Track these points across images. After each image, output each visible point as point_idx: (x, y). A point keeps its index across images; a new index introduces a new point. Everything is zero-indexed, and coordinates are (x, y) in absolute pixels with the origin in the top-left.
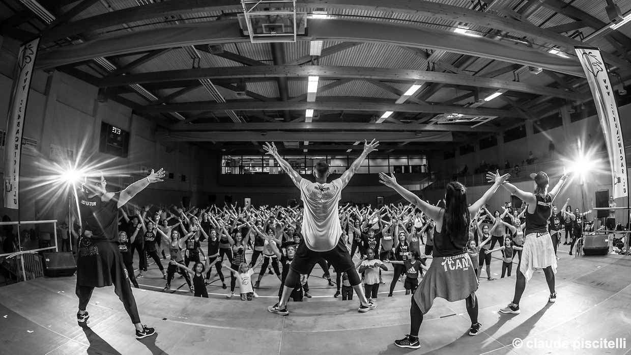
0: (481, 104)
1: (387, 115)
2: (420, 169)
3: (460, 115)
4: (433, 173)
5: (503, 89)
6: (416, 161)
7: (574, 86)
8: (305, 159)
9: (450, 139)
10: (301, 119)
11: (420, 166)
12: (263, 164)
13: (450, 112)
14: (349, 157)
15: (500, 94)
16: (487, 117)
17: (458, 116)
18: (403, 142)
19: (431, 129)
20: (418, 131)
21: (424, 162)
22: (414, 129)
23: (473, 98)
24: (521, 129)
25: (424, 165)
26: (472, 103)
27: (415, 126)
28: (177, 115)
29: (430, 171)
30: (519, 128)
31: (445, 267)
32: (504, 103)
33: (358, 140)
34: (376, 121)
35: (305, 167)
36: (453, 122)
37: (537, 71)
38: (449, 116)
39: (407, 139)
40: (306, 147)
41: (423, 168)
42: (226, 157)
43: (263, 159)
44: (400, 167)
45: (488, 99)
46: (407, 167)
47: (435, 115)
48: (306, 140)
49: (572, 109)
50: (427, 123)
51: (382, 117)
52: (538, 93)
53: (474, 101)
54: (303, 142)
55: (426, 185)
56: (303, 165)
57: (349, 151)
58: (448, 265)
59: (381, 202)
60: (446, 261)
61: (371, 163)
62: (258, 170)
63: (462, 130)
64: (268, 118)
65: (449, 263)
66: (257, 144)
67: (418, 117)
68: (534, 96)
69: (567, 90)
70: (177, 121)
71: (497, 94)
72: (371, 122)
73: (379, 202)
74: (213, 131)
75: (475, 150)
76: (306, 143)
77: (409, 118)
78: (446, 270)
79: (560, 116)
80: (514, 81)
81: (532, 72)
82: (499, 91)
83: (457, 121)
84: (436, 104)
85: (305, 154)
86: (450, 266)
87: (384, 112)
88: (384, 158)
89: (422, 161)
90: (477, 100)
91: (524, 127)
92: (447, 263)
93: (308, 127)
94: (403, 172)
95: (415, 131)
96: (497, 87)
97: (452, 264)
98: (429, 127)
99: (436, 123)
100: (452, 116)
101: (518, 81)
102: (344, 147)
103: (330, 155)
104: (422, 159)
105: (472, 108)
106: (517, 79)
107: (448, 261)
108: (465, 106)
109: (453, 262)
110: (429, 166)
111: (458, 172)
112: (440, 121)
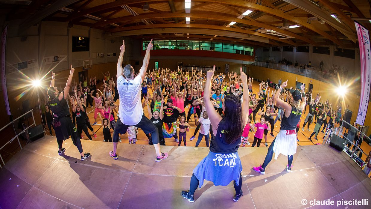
0: (286, 29)
1: (232, 23)
2: (250, 53)
3: (274, 31)
4: (257, 57)
5: (300, 24)
6: (248, 49)
7: (340, 38)
8: (188, 42)
9: (267, 42)
10: (183, 22)
11: (250, 52)
12: (165, 44)
13: (269, 29)
14: (212, 42)
15: (298, 26)
16: (289, 36)
17: (273, 32)
18: (241, 39)
19: (257, 35)
20: (250, 34)
21: (253, 50)
22: (248, 33)
23: (282, 24)
24: (307, 48)
25: (252, 52)
26: (282, 27)
27: (248, 31)
28: (114, 24)
29: (255, 56)
30: (306, 47)
31: (216, 163)
32: (299, 32)
33: (216, 35)
34: (226, 26)
35: (188, 46)
36: (270, 34)
37: (322, 22)
38: (268, 31)
39: (243, 37)
40: (188, 36)
41: (251, 53)
42: (145, 42)
43: (165, 42)
44: (239, 51)
45: (291, 27)
46: (243, 51)
47: (260, 28)
48: (188, 32)
49: (336, 49)
50: (255, 31)
51: (230, 24)
52: (320, 33)
53: (282, 26)
54: (186, 34)
55: (252, 63)
56: (187, 45)
57: (212, 39)
58: (218, 162)
59: (227, 67)
60: (217, 159)
61: (224, 47)
62: (163, 47)
63: (274, 39)
64: (165, 22)
65: (219, 160)
66: (161, 34)
67: (250, 27)
68: (317, 34)
69: (336, 38)
70: (115, 27)
71: (296, 26)
72: (223, 26)
73: (226, 67)
74: (135, 29)
75: (280, 50)
76: (188, 34)
77: (245, 27)
78: (216, 165)
79: (329, 49)
80: (308, 22)
81: (319, 22)
82: (298, 25)
83: (272, 34)
84: (261, 22)
85: (188, 39)
86: (219, 163)
87: (231, 22)
88: (231, 45)
89: (251, 50)
90: (284, 26)
91: (308, 47)
92: (217, 160)
93: (188, 26)
94: (241, 54)
95: (248, 34)
96: (298, 22)
97: (221, 162)
98: (256, 34)
99: (260, 32)
100: (269, 31)
101: (310, 23)
102: (209, 37)
103: (201, 40)
104: (251, 48)
105: (281, 29)
106: (309, 22)
107: (219, 159)
108: (277, 27)
109: (222, 161)
110: (255, 53)
111: (270, 60)
112: (262, 32)
